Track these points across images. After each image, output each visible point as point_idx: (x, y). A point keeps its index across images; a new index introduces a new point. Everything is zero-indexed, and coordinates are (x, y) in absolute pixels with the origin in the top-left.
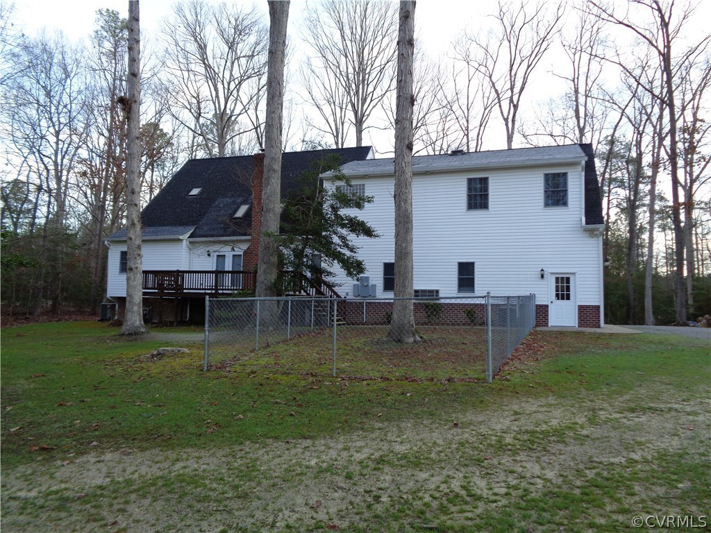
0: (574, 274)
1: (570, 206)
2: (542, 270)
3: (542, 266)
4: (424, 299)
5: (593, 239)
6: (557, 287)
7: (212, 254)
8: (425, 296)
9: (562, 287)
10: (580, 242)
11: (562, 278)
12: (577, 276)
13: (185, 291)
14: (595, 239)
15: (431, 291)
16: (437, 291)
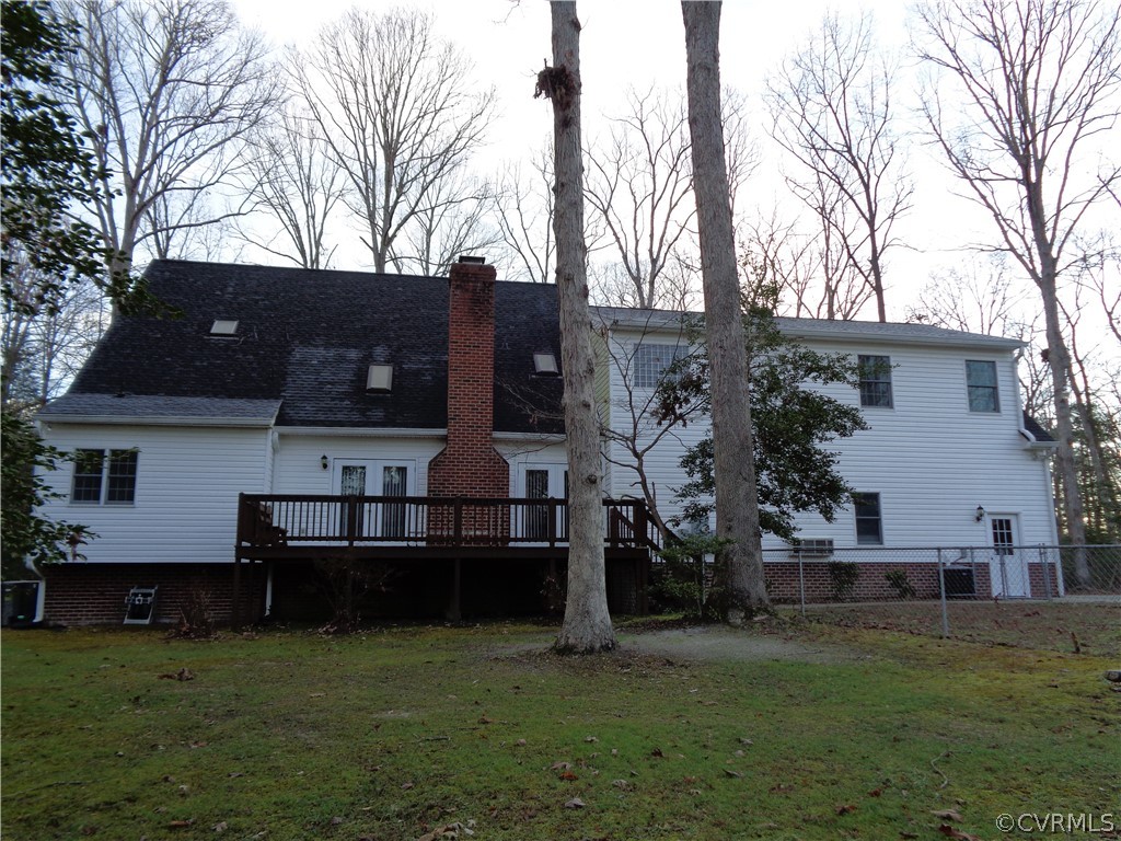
0: (1016, 514)
1: (1003, 412)
2: (980, 508)
3: (980, 502)
4: (811, 557)
5: (1034, 463)
6: (995, 534)
7: (330, 465)
8: (812, 550)
9: (1002, 534)
10: (1022, 467)
11: (1001, 521)
12: (1022, 518)
13: (290, 543)
14: (1038, 463)
15: (820, 542)
16: (831, 542)
